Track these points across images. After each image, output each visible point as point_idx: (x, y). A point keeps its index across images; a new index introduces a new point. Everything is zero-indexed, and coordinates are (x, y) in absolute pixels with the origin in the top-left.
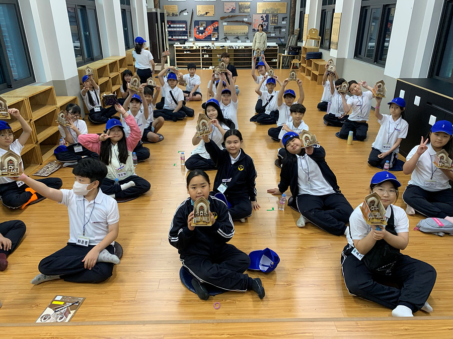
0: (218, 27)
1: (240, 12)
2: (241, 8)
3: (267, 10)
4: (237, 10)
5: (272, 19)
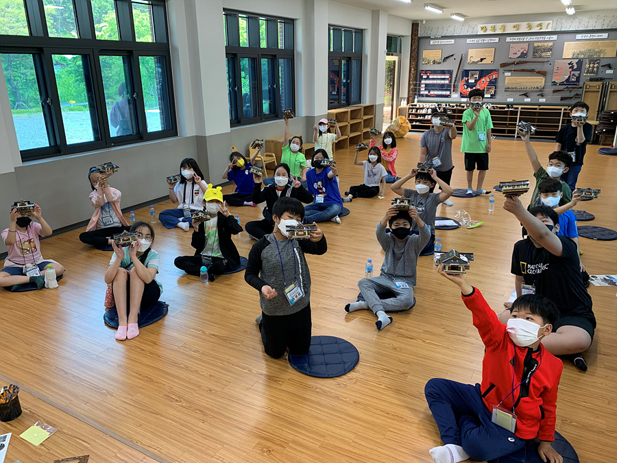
0: (496, 79)
1: (534, 56)
2: (536, 50)
3: (581, 53)
4: (531, 54)
5: (587, 66)
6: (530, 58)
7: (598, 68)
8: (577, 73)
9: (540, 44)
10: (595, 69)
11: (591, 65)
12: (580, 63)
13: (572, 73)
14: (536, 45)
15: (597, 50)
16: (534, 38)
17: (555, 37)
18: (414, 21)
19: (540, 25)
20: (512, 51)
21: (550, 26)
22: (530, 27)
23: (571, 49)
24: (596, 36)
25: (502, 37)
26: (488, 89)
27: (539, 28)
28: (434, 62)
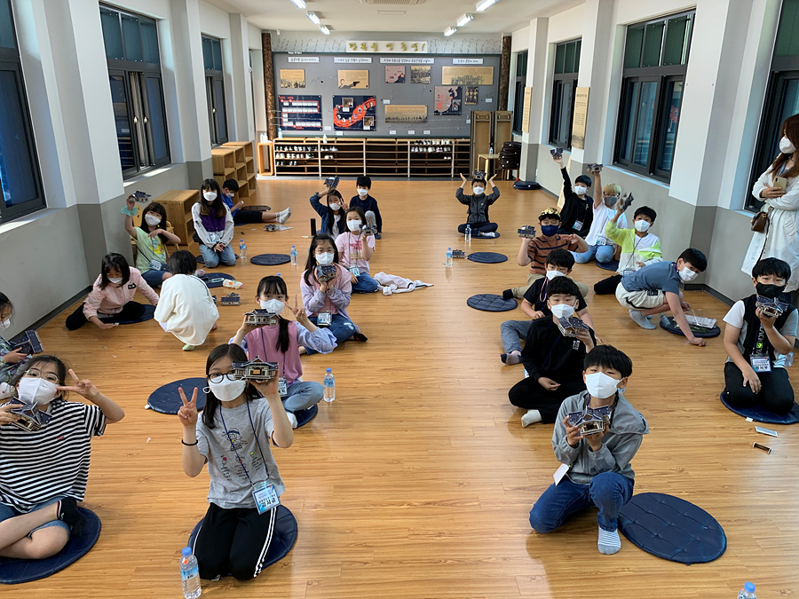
0: (374, 107)
1: (413, 81)
2: (414, 75)
3: (460, 79)
5: (467, 93)
8: (458, 101)
9: (418, 68)
10: (475, 97)
11: (471, 93)
12: (459, 90)
13: (454, 101)
14: (413, 68)
15: (474, 76)
16: (410, 60)
17: (431, 60)
18: (264, 30)
19: (416, 45)
20: (388, 74)
21: (426, 48)
22: (404, 47)
23: (448, 75)
24: (472, 61)
25: (375, 58)
26: (367, 120)
27: (414, 48)
28: (296, 85)
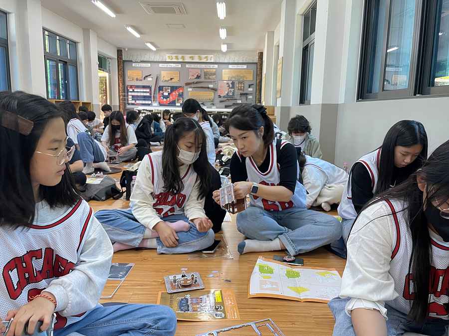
0: (182, 93)
1: (205, 78)
2: (206, 74)
3: (233, 77)
4: (203, 76)
5: (238, 85)
6: (202, 79)
7: (243, 87)
8: (232, 90)
9: (208, 70)
10: (242, 88)
11: (240, 85)
12: (233, 83)
13: (230, 89)
14: (205, 70)
15: (241, 75)
16: (203, 66)
17: (216, 66)
18: (118, 48)
19: (206, 57)
20: (191, 74)
21: (213, 58)
22: (200, 58)
23: (226, 74)
24: (240, 67)
25: (183, 64)
26: (178, 100)
27: (206, 59)
28: (137, 80)
